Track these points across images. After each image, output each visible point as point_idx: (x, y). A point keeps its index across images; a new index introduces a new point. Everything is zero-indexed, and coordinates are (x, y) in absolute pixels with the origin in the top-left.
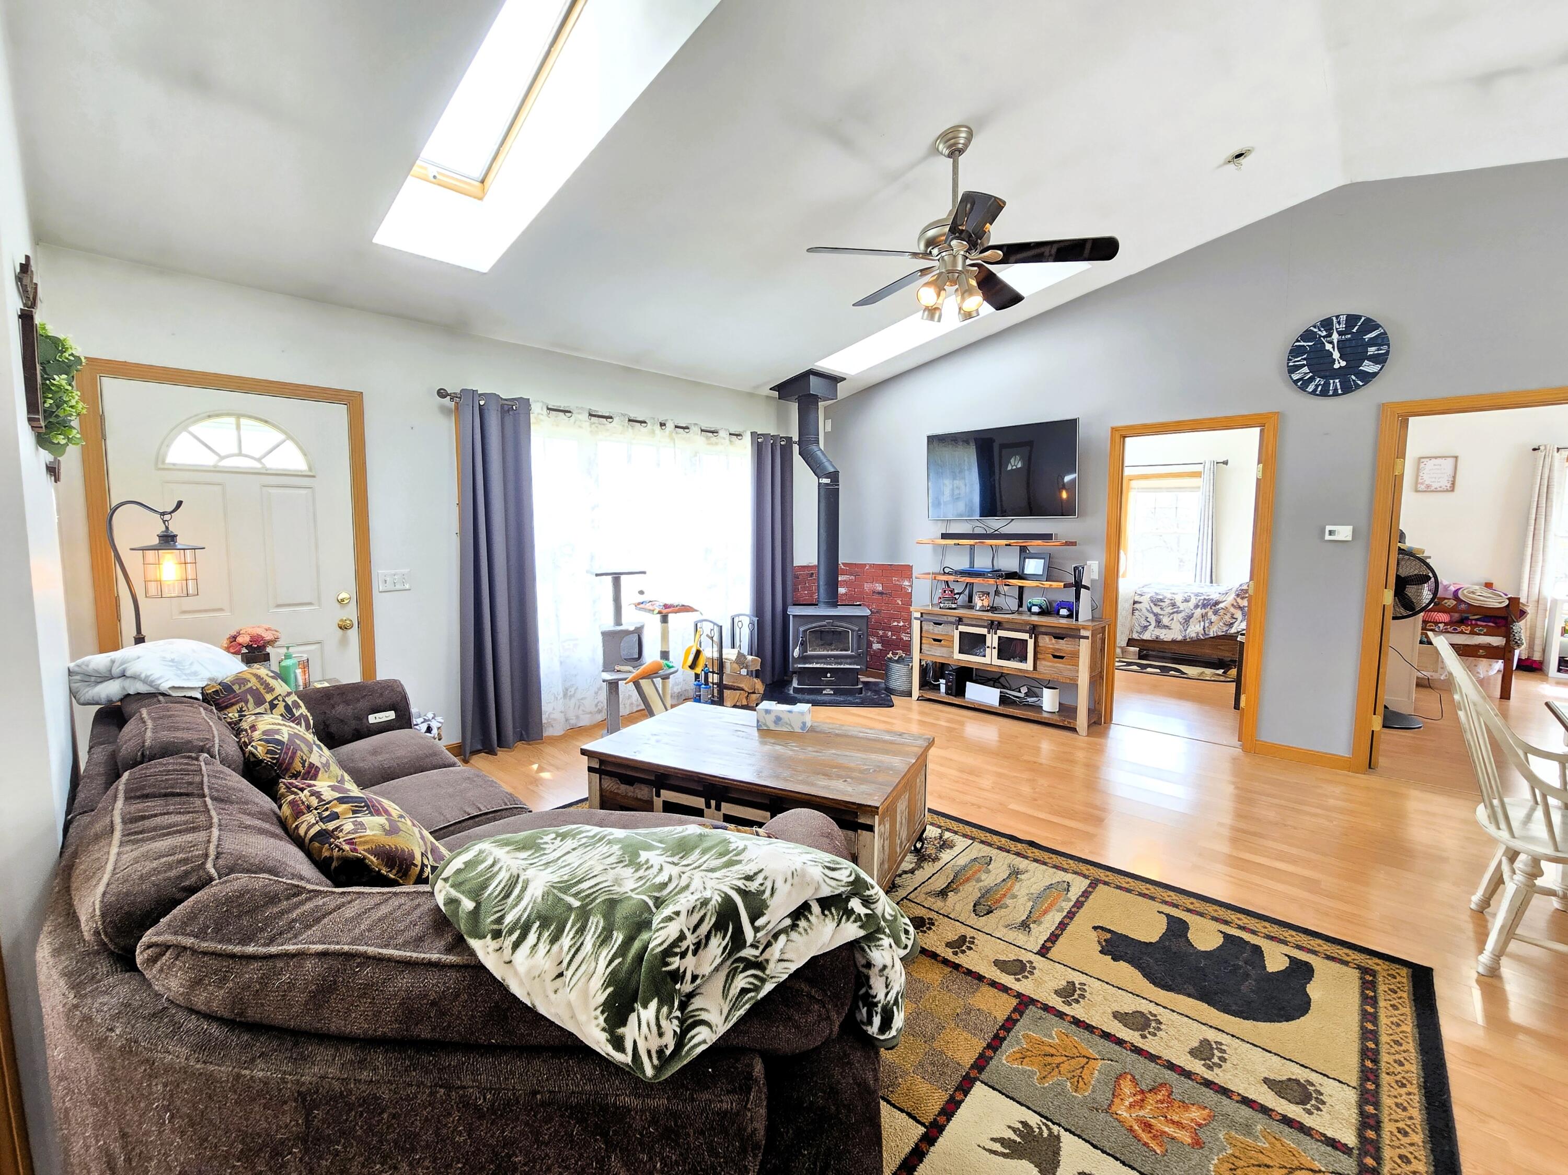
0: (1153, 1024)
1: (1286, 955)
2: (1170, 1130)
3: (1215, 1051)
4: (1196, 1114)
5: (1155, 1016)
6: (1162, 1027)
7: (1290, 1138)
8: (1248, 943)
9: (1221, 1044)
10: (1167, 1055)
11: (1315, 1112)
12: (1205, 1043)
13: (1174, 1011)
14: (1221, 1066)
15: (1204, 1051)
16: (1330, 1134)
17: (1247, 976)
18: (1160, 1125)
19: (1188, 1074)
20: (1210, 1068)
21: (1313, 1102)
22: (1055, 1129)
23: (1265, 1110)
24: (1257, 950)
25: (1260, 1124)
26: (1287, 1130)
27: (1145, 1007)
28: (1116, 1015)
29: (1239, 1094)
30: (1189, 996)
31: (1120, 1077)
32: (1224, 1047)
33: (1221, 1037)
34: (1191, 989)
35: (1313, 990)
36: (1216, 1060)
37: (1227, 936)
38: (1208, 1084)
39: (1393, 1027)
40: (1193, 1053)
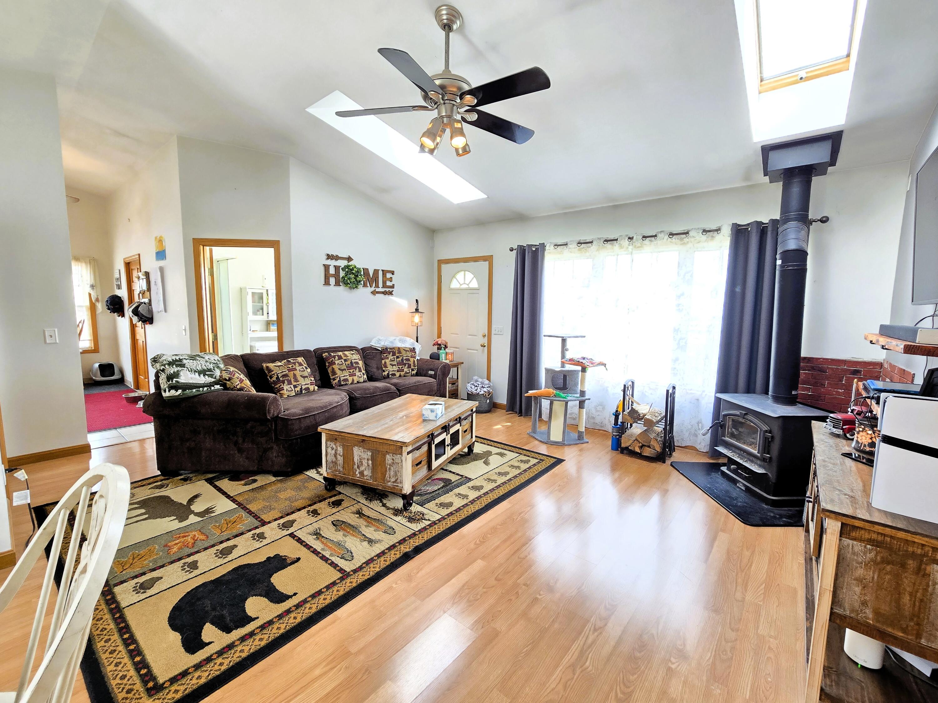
0: (220, 556)
1: (210, 643)
2: (177, 542)
3: (189, 569)
4: (175, 549)
5: (224, 558)
6: (216, 558)
7: (138, 570)
8: (236, 628)
9: (190, 573)
10: (203, 554)
11: (135, 586)
12: (196, 568)
13: (220, 565)
14: (182, 567)
15: (194, 566)
16: (125, 584)
17: (214, 609)
18: (182, 540)
19: (189, 556)
20: (185, 563)
21: (138, 588)
22: (206, 518)
23: (154, 570)
24: (228, 630)
25: (151, 566)
26: (141, 572)
27: (230, 557)
28: (236, 546)
29: (166, 566)
30: (224, 575)
31: (207, 537)
32: (188, 573)
33: (193, 575)
34: (226, 578)
35: (175, 638)
36: (186, 567)
37: (251, 620)
38: (180, 559)
39: (119, 661)
40: (196, 562)
